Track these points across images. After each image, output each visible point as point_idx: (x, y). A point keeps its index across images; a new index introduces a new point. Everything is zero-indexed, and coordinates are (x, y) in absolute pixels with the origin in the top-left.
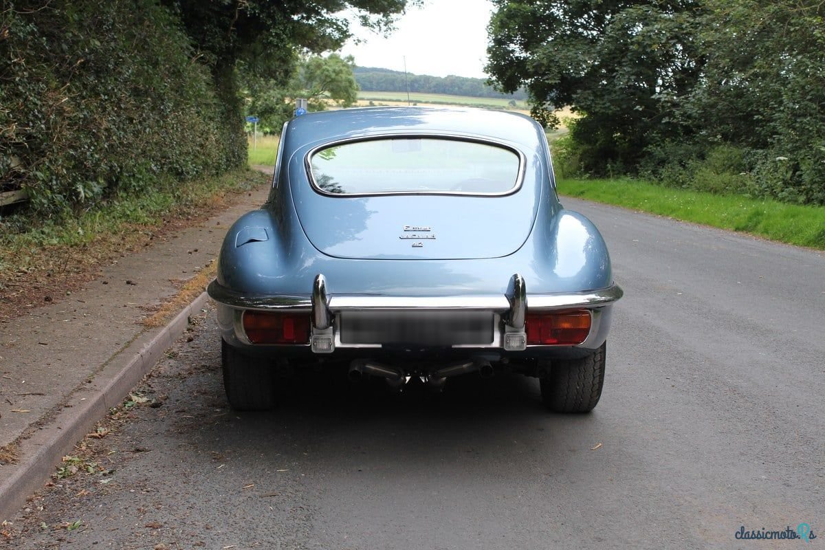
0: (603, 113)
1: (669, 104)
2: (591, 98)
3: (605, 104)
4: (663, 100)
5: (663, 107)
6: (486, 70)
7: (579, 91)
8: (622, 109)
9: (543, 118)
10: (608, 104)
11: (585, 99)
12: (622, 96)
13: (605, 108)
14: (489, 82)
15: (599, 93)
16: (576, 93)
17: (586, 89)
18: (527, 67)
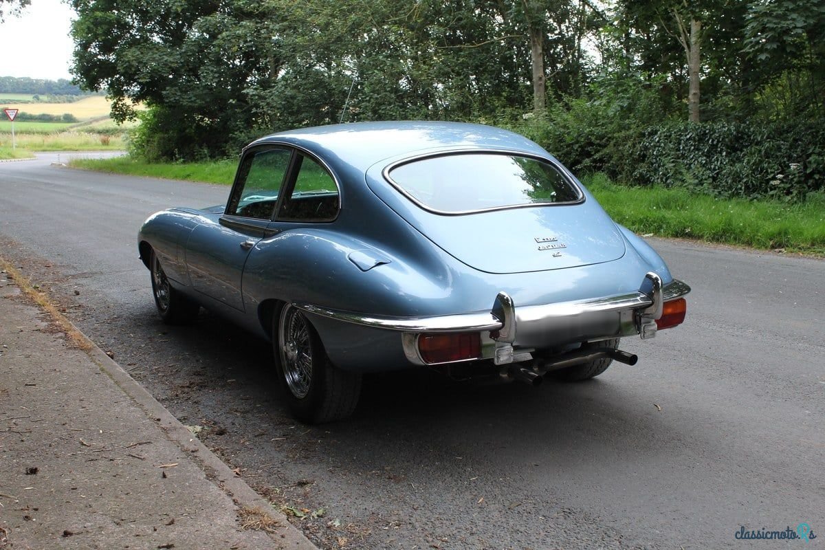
0: (190, 106)
1: (257, 97)
2: (179, 94)
3: (190, 98)
4: (251, 93)
5: (252, 99)
6: (71, 71)
7: (167, 88)
8: (206, 102)
9: (123, 111)
10: (193, 99)
11: (173, 94)
12: (204, 92)
13: (192, 102)
14: (74, 83)
15: (184, 89)
16: (165, 90)
17: (172, 86)
18: (118, 68)
